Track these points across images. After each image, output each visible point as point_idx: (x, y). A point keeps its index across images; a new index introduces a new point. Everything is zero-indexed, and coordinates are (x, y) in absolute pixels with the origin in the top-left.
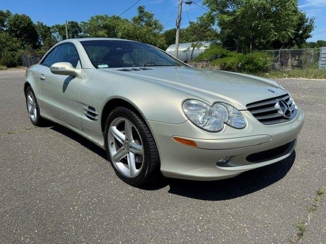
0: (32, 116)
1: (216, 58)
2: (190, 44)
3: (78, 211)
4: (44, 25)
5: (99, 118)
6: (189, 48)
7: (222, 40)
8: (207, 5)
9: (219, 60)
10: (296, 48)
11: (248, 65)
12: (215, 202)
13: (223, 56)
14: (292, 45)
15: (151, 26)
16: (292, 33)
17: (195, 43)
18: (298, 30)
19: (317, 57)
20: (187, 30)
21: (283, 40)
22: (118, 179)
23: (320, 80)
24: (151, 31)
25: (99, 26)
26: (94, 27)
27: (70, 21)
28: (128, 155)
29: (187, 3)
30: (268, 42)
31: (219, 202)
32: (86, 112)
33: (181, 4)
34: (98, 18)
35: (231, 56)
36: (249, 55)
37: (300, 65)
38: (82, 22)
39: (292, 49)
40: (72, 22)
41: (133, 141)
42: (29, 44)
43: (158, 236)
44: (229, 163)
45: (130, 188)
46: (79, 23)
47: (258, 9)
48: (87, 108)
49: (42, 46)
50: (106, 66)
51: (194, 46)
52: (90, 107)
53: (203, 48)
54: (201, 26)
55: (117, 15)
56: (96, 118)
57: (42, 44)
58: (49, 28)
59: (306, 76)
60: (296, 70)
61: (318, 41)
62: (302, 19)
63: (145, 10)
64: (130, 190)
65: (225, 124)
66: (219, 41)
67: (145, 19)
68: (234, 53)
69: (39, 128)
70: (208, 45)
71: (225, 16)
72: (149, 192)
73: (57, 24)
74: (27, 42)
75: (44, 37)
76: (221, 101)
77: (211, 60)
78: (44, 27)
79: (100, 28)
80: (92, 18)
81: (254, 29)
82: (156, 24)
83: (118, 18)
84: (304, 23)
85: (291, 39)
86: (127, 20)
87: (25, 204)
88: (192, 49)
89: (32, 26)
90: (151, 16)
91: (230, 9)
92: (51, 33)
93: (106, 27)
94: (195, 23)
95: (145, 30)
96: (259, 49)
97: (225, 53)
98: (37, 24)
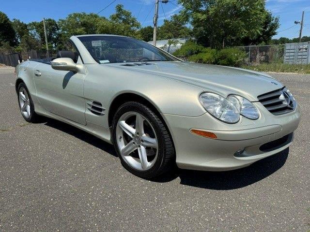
0: (25, 113)
1: (192, 54)
2: (167, 41)
3: (96, 207)
4: (21, 22)
5: (106, 113)
6: (166, 45)
7: (197, 37)
8: (182, 3)
9: (195, 57)
10: (263, 44)
11: (222, 60)
12: (229, 191)
13: (198, 52)
14: (260, 42)
15: (129, 24)
16: (260, 31)
17: (171, 40)
18: (265, 28)
19: (282, 52)
20: (162, 28)
21: (252, 37)
22: (128, 173)
23: (287, 73)
24: (129, 28)
25: (78, 24)
26: (73, 25)
27: (48, 19)
28: (139, 149)
29: (163, 2)
30: (238, 39)
31: (232, 191)
32: (90, 108)
33: (158, 3)
34: (76, 15)
35: (205, 52)
36: (222, 51)
37: (267, 61)
38: (60, 20)
39: (260, 45)
40: (50, 20)
41: (144, 135)
42: (5, 41)
43: (183, 228)
44: (244, 153)
45: (142, 181)
46: (57, 20)
47: (229, 8)
48: (91, 103)
49: (19, 43)
50: (108, 61)
51: (170, 43)
52: (94, 102)
53: (179, 45)
54: (175, 24)
55: (95, 13)
56: (102, 113)
57: (19, 41)
58: (26, 26)
59: (275, 70)
60: (265, 65)
61: (281, 38)
62: (268, 18)
63: (123, 9)
64: (142, 183)
65: (241, 116)
66: (194, 39)
67: (123, 17)
68: (208, 49)
69: (33, 124)
70: (184, 41)
71: (199, 15)
72: (162, 184)
73: (34, 22)
74: (4, 39)
75: (21, 34)
76: (233, 93)
77: (186, 56)
78: (21, 24)
79: (77, 25)
80: (70, 16)
81: (225, 27)
82: (133, 22)
83: (96, 16)
84: (270, 21)
85: (259, 36)
86: (104, 18)
87: (38, 202)
88: (168, 46)
89: (8, 24)
90: (128, 15)
91: (204, 8)
92: (28, 30)
93: (84, 25)
94: (169, 21)
95: (123, 27)
96: (231, 46)
97: (200, 50)
98: (13, 21)
